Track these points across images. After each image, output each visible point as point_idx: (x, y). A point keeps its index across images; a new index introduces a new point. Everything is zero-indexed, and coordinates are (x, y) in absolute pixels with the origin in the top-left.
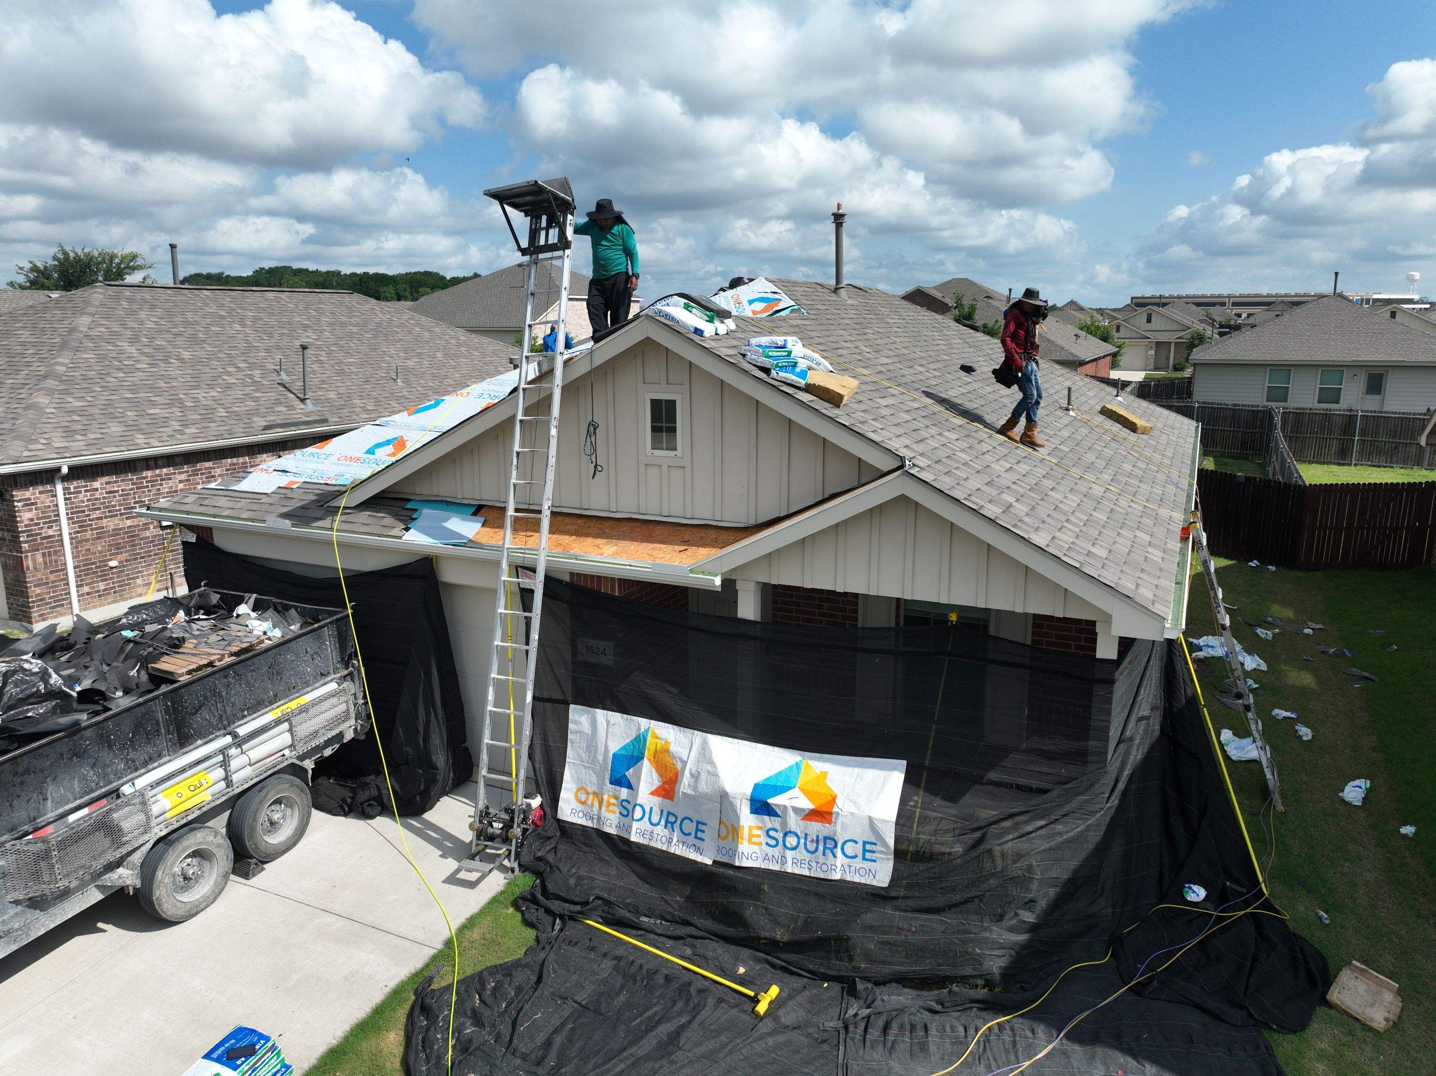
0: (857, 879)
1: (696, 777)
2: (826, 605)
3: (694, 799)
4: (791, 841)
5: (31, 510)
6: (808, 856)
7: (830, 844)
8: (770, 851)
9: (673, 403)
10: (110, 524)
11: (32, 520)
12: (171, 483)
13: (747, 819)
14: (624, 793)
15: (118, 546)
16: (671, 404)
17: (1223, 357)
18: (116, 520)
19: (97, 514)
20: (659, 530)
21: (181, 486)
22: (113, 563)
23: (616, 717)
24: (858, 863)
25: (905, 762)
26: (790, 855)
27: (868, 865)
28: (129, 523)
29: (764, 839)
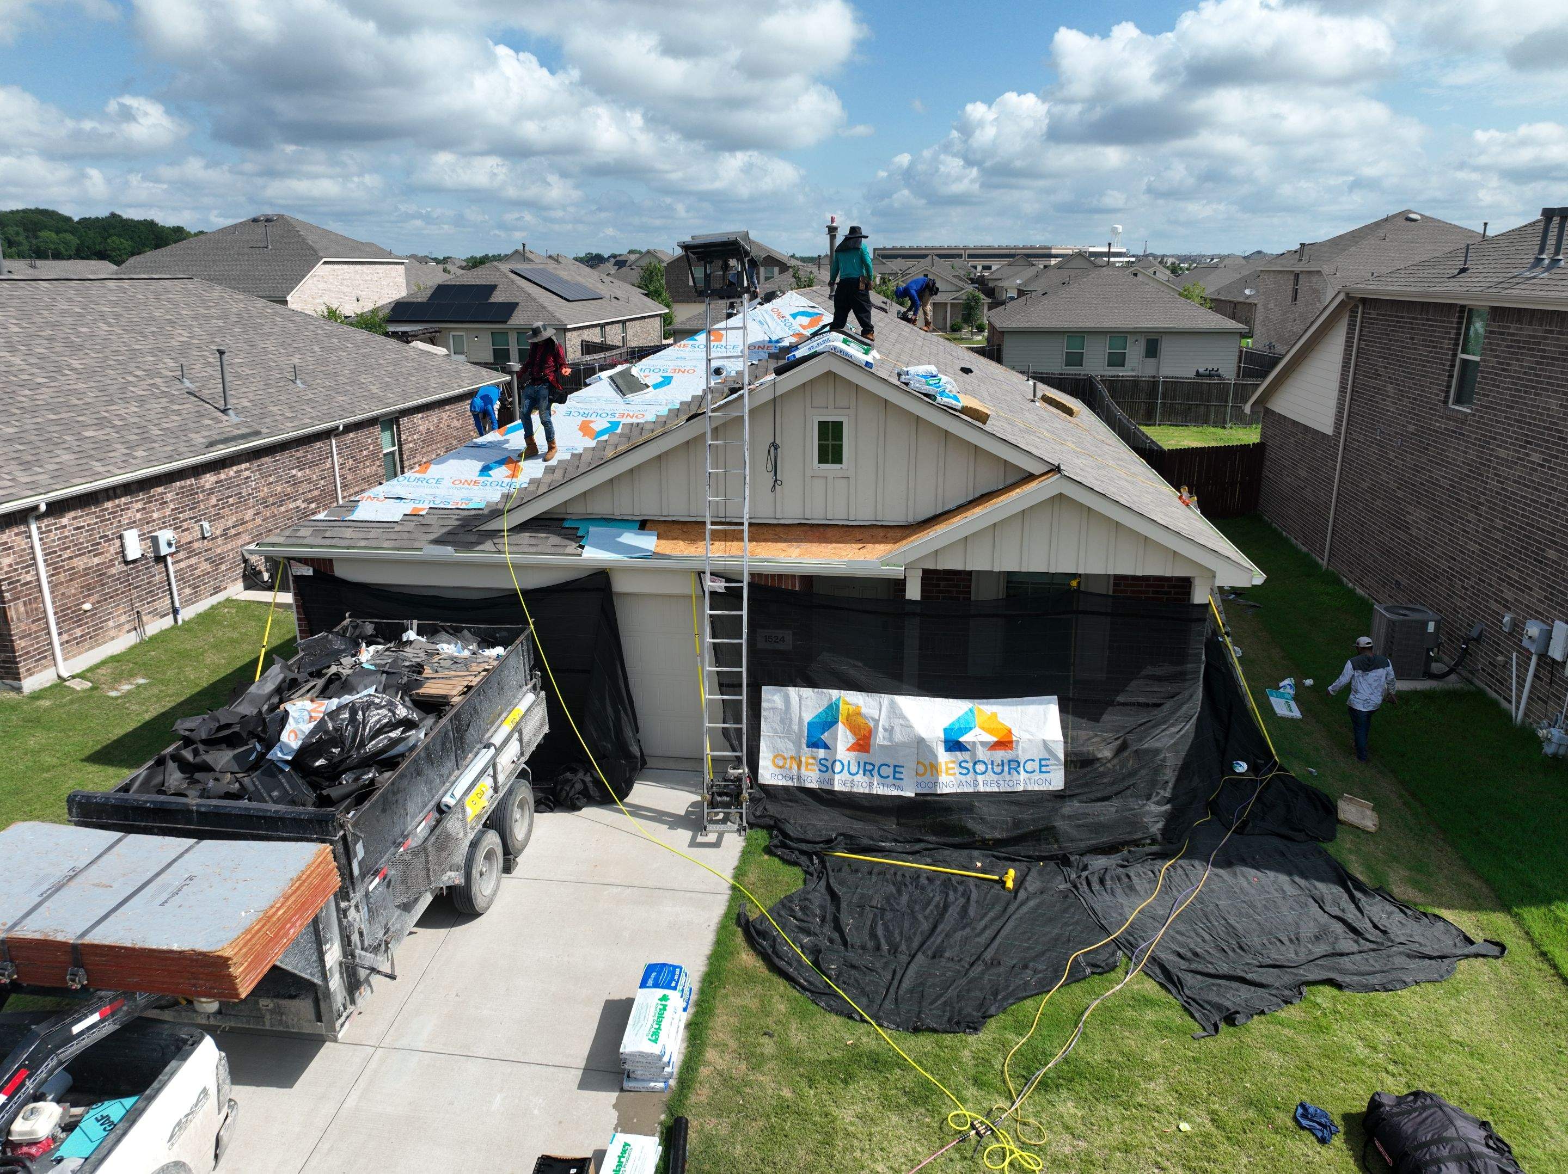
0: (1036, 788)
1: (890, 731)
2: (942, 583)
3: (892, 749)
4: (980, 768)
5: (9, 555)
6: (995, 777)
7: (1014, 765)
8: (963, 778)
9: (841, 423)
10: (80, 563)
11: (10, 565)
12: (129, 512)
13: (944, 757)
14: (821, 753)
15: (89, 587)
16: (838, 426)
17: (1027, 325)
18: (85, 559)
19: (67, 554)
20: (830, 532)
21: (139, 516)
22: (87, 606)
23: (807, 692)
24: (1037, 776)
25: (1056, 697)
26: (980, 778)
27: (1043, 776)
28: (96, 560)
29: (957, 770)
